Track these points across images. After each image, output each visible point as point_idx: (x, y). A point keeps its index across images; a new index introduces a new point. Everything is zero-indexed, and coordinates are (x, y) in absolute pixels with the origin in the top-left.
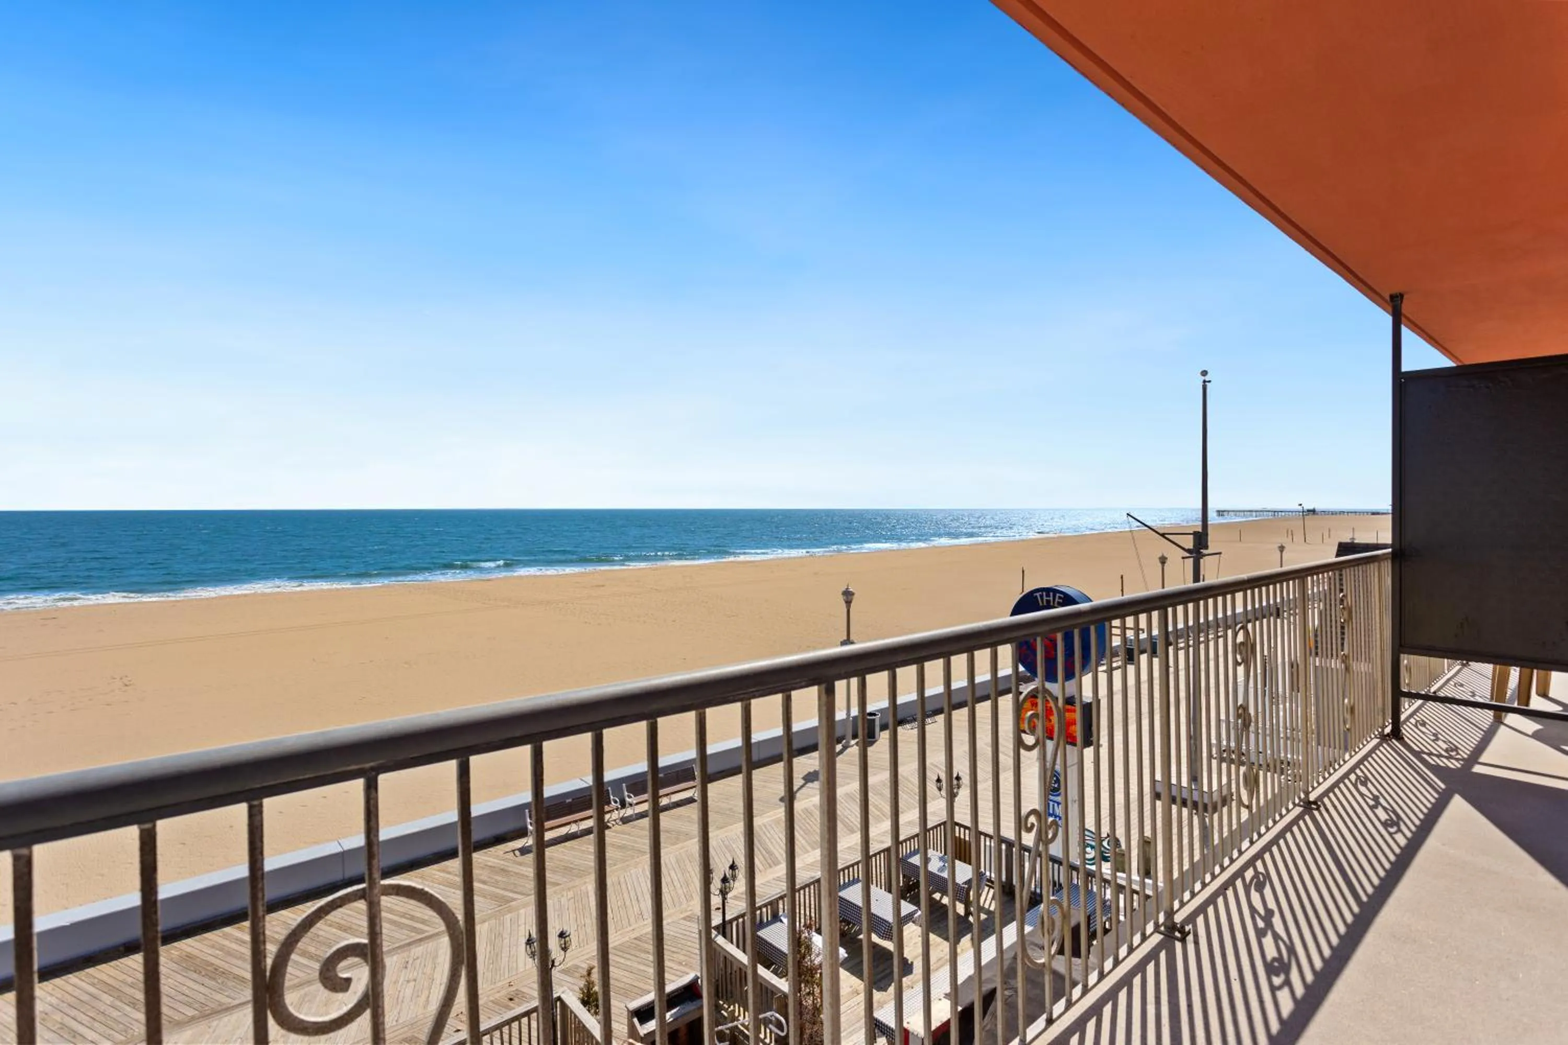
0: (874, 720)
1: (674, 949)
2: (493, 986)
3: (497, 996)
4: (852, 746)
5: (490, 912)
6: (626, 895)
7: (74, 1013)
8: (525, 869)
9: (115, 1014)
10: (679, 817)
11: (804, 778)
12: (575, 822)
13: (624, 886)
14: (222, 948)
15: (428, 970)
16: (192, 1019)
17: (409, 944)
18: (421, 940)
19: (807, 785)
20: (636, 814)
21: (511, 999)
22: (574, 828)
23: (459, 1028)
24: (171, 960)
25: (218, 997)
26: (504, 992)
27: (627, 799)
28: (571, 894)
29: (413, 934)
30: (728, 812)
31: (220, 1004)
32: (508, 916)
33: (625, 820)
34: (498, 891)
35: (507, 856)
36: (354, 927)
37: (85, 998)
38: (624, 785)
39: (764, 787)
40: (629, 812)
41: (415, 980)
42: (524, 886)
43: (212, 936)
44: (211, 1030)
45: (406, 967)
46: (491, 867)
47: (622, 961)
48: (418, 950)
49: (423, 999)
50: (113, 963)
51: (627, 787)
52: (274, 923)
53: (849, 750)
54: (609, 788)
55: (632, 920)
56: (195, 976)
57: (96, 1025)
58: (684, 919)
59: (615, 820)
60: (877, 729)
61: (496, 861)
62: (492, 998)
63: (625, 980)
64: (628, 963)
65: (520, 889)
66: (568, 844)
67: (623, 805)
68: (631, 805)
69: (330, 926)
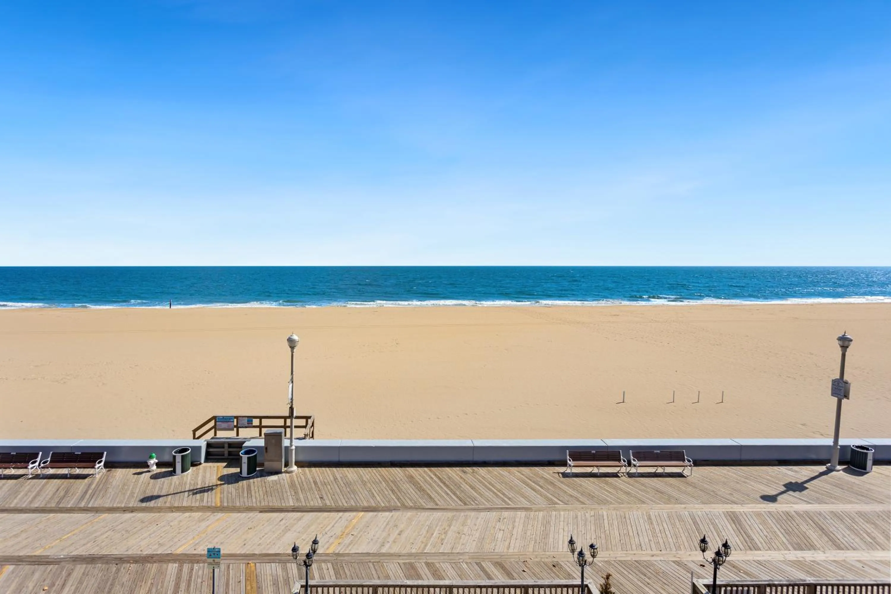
0: (866, 454)
1: (665, 582)
2: (543, 553)
3: (546, 560)
4: (838, 471)
5: (544, 506)
6: (629, 527)
7: (374, 485)
8: (564, 486)
9: (386, 493)
10: (671, 485)
11: (785, 485)
12: (597, 466)
13: (628, 521)
14: (423, 477)
15: (510, 527)
16: (411, 508)
17: (502, 508)
18: (507, 508)
19: (788, 493)
20: (639, 473)
21: (554, 566)
22: (595, 470)
23: (526, 570)
24: (405, 475)
25: (421, 501)
26: (550, 560)
27: (632, 461)
28: (592, 513)
29: (504, 504)
30: (712, 493)
31: (422, 505)
32: (554, 513)
33: (631, 475)
34: (548, 494)
35: (554, 475)
36: (476, 488)
37: (377, 480)
38: (631, 451)
39: (744, 482)
40: (633, 470)
41: (503, 530)
42: (564, 498)
43: (420, 470)
44: (418, 516)
45: (499, 521)
46: (546, 479)
47: (625, 572)
48: (506, 514)
49: (507, 543)
50: (387, 469)
51: (633, 453)
52: (443, 473)
53: (834, 473)
54: (621, 451)
55: (634, 547)
56: (413, 487)
57: (380, 494)
58: (674, 562)
59: (623, 473)
60: (869, 463)
61: (548, 476)
62: (543, 560)
63: (627, 587)
64: (630, 576)
65: (561, 499)
66: (591, 479)
67: (630, 464)
68: (635, 466)
69: (466, 483)
